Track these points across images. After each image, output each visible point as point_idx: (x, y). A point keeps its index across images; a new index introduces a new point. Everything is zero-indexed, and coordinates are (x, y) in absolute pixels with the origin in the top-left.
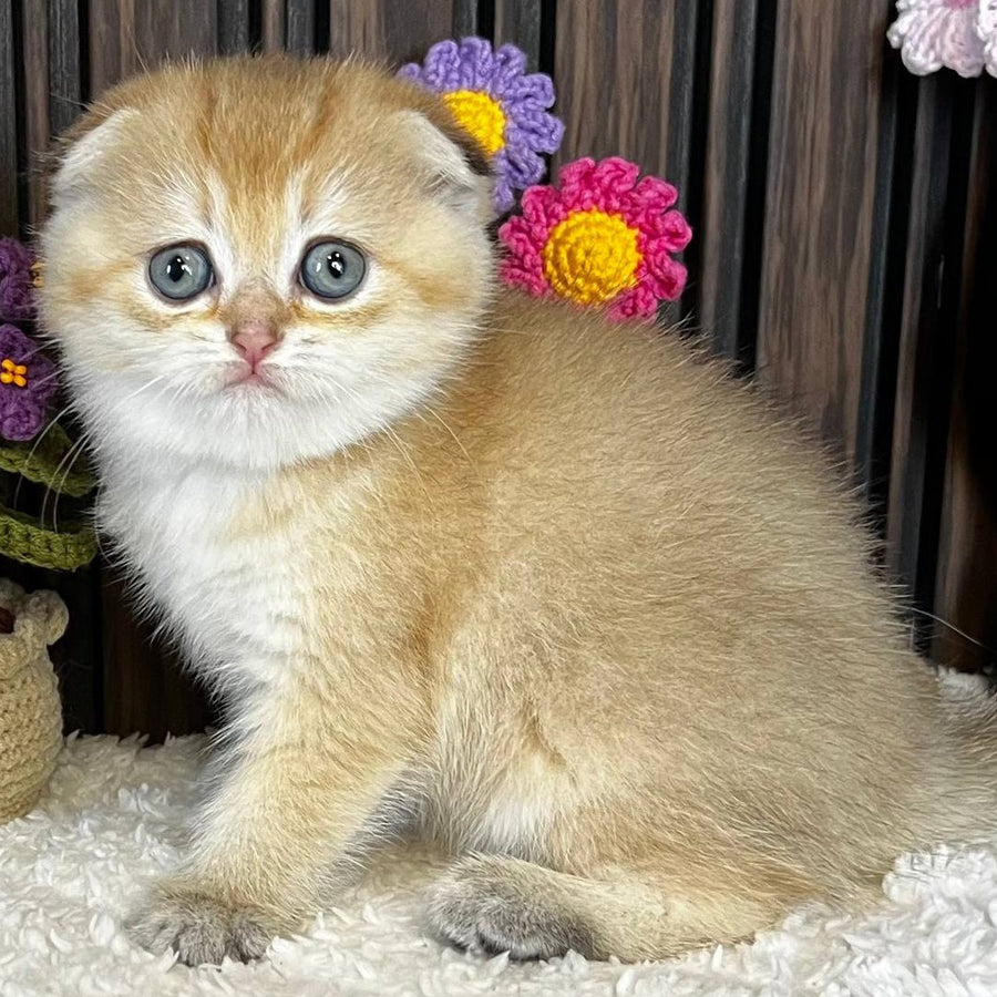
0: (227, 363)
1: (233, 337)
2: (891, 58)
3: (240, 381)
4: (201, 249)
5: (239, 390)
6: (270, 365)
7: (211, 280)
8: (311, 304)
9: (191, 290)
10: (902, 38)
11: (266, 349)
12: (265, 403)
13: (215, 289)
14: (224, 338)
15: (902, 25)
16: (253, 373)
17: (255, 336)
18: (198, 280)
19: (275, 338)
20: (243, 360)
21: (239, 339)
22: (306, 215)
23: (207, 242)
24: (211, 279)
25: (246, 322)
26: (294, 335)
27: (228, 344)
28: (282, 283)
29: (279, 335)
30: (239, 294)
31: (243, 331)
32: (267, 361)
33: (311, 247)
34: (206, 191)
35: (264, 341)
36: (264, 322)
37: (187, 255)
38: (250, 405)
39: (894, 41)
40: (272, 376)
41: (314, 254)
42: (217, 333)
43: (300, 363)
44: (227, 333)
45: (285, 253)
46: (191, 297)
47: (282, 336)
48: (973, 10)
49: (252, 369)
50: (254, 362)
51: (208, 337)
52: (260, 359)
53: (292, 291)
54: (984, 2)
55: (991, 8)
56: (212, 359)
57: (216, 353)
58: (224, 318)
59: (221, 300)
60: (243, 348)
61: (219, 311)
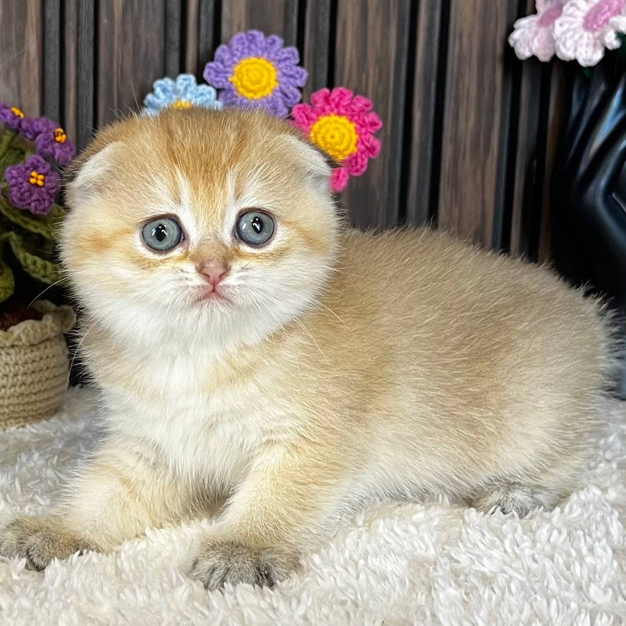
0: (199, 287)
1: (201, 270)
2: (509, 51)
3: (206, 297)
4: (174, 219)
5: (205, 303)
6: (224, 286)
7: (182, 238)
8: (245, 248)
9: (170, 245)
10: (516, 42)
11: (222, 277)
12: (222, 309)
13: (186, 242)
14: (195, 271)
15: (516, 35)
16: (214, 291)
17: (214, 269)
18: (174, 239)
19: (227, 269)
20: (207, 284)
21: (205, 271)
22: (238, 195)
23: (178, 215)
24: (182, 236)
25: (209, 260)
26: (236, 266)
27: (197, 274)
28: (227, 237)
29: (228, 268)
30: (200, 245)
31: (207, 265)
32: (221, 284)
33: (242, 215)
34: (175, 183)
35: (221, 271)
36: (220, 260)
37: (166, 223)
38: (212, 311)
39: (511, 42)
40: (226, 293)
41: (244, 218)
42: (190, 268)
43: (242, 282)
44: (197, 268)
45: (227, 218)
46: (170, 249)
47: (230, 268)
48: (551, 26)
49: (213, 290)
50: (214, 284)
52: (219, 282)
53: (233, 241)
54: (557, 22)
55: (561, 25)
56: (190, 283)
57: (191, 280)
58: (193, 259)
59: (190, 249)
60: (208, 276)
61: (189, 255)
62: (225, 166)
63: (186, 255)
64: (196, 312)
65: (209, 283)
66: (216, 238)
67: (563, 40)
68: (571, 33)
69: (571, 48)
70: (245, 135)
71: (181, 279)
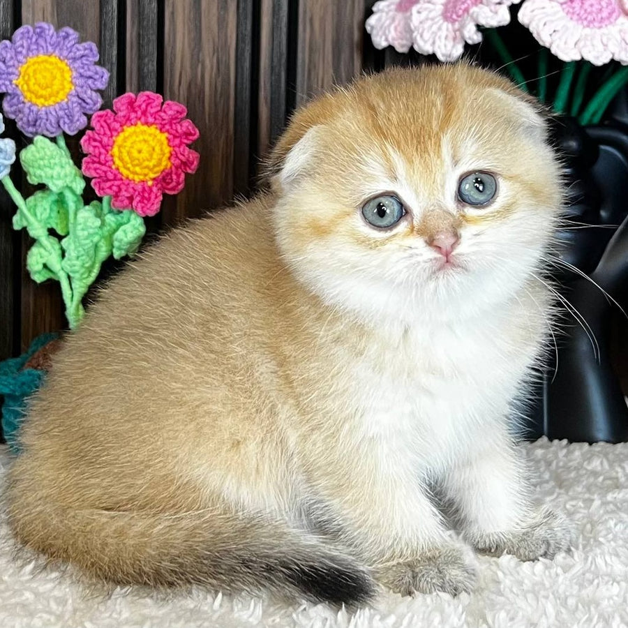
0: (430, 260)
1: (431, 242)
3: (440, 269)
4: (393, 195)
5: (440, 274)
6: (458, 254)
9: (392, 221)
10: (372, 27)
11: (453, 246)
13: (408, 215)
14: (425, 244)
16: (447, 262)
17: (446, 240)
18: (396, 214)
19: (457, 238)
20: (441, 256)
21: (436, 243)
22: (455, 163)
23: (395, 190)
24: (404, 211)
25: (438, 232)
27: (428, 247)
28: (450, 203)
30: (425, 217)
31: (437, 237)
32: (454, 253)
33: (462, 180)
34: (388, 160)
35: (452, 240)
36: (449, 229)
37: (385, 201)
39: (368, 29)
40: (460, 261)
41: (465, 182)
42: (419, 242)
44: (426, 242)
45: (447, 186)
46: (394, 224)
47: (460, 236)
48: (408, 13)
49: (447, 260)
50: (447, 255)
51: (413, 247)
52: (451, 252)
53: (457, 207)
54: (415, 9)
55: (419, 12)
56: (420, 259)
57: (421, 255)
58: (421, 232)
59: (415, 222)
60: (440, 248)
61: (415, 229)
62: (437, 134)
63: (412, 230)
64: (432, 285)
65: (442, 254)
66: (440, 207)
67: (420, 31)
68: (429, 22)
69: (429, 40)
70: (452, 97)
71: (411, 256)
